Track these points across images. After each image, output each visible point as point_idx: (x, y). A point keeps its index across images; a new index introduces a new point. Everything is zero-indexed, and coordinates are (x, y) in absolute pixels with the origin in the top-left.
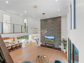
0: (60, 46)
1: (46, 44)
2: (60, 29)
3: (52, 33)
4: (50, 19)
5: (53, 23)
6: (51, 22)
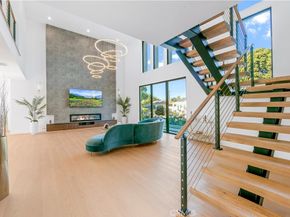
0: (113, 115)
1: (74, 118)
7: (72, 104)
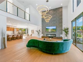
1: (47, 35)
2: (62, 19)
3: (54, 24)
4: (51, 10)
5: (54, 14)
6: (53, 13)
7: (47, 31)
